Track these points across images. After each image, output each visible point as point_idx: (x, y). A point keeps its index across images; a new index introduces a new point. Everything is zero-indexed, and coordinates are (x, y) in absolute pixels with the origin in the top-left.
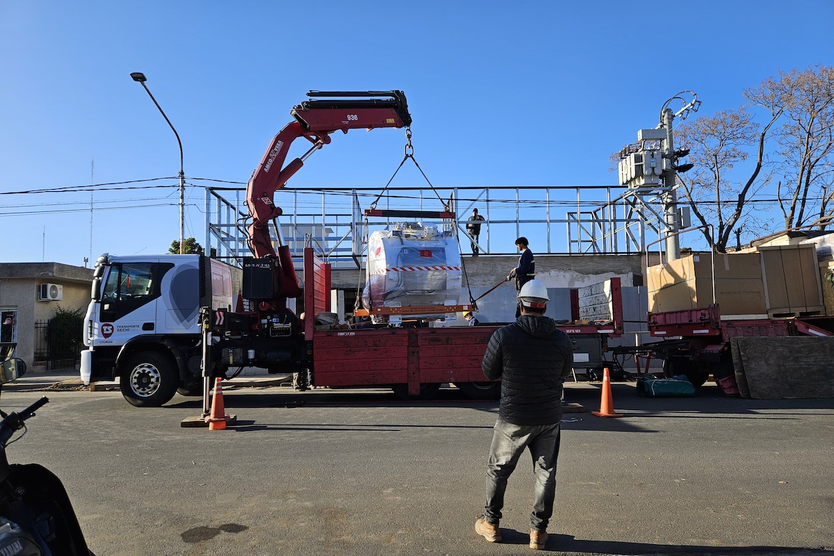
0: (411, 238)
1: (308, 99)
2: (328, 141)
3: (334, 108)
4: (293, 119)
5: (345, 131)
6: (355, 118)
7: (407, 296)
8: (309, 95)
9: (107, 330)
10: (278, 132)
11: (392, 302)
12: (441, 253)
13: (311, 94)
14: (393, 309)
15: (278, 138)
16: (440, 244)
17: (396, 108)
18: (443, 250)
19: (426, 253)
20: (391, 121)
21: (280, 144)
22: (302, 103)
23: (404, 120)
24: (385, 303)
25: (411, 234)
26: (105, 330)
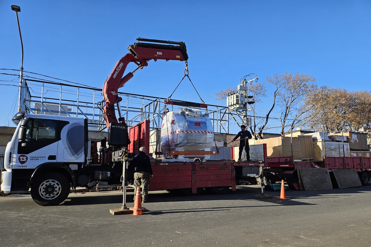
0: (189, 116)
1: (137, 42)
2: (146, 65)
3: (150, 48)
4: (129, 52)
5: (156, 61)
6: (161, 53)
7: (188, 145)
8: (138, 39)
9: (23, 159)
10: (121, 58)
11: (180, 148)
12: (204, 124)
13: (139, 39)
14: (181, 152)
15: (121, 61)
16: (203, 120)
17: (181, 50)
18: (205, 123)
19: (198, 124)
20: (178, 57)
21: (122, 64)
22: (134, 44)
23: (185, 57)
24: (176, 148)
25: (189, 114)
26: (21, 159)
